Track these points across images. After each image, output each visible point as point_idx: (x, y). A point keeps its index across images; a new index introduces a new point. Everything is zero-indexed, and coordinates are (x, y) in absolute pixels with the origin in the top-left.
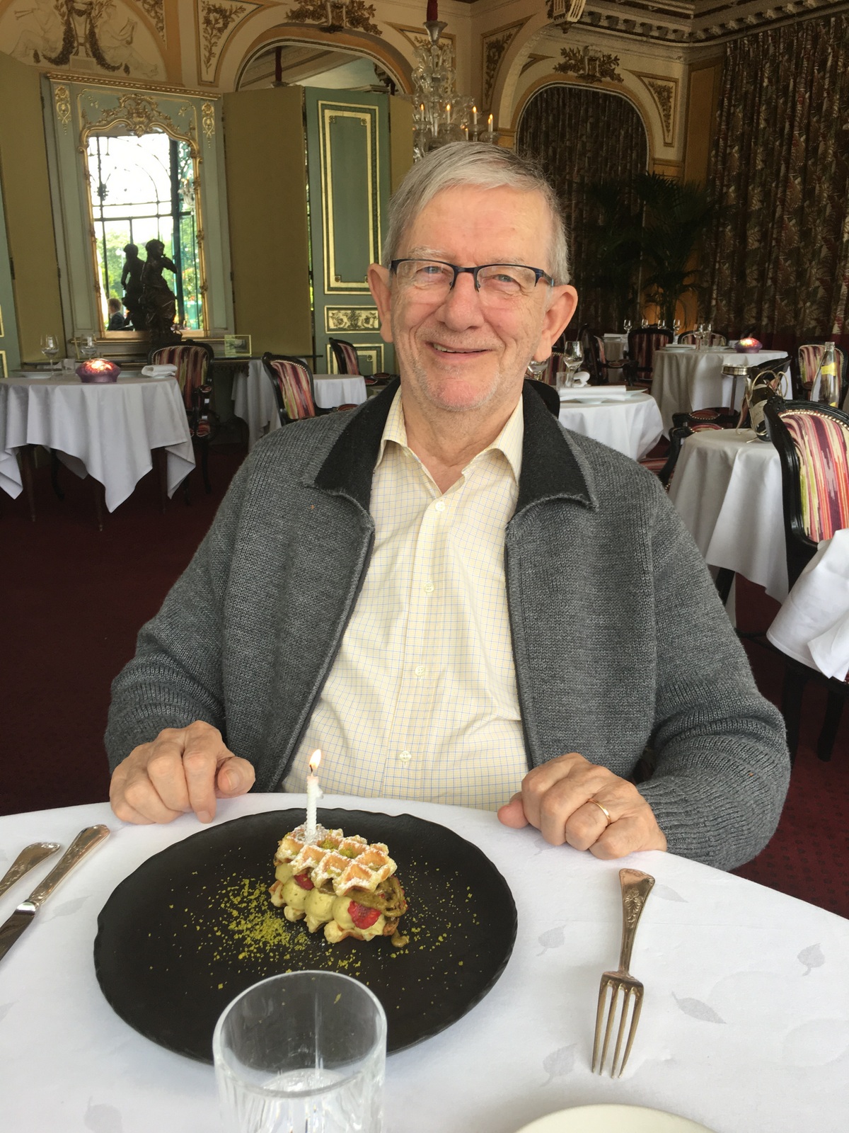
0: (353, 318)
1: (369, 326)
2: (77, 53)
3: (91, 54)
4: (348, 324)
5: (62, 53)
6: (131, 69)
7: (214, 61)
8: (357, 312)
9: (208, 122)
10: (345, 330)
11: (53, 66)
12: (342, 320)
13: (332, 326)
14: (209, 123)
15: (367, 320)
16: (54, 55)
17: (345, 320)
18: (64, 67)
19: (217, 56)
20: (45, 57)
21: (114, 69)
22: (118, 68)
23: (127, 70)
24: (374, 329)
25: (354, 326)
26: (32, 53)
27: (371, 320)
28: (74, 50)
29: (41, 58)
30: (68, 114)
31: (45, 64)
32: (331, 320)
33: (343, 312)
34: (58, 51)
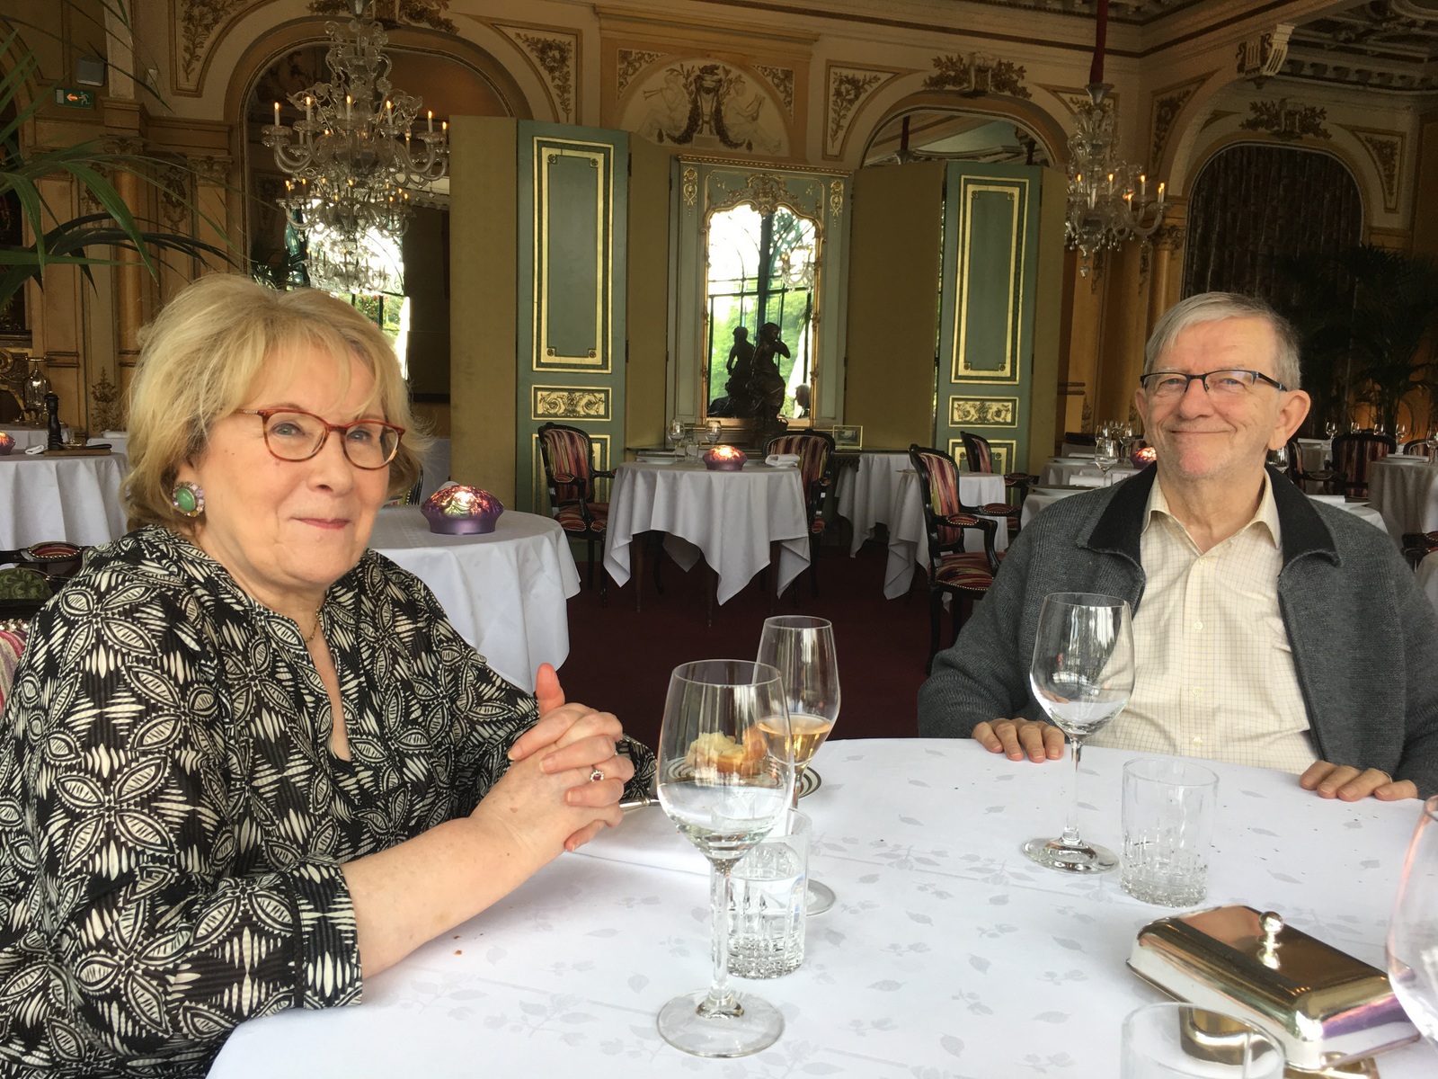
0: (982, 410)
1: (1001, 420)
2: (701, 132)
3: (715, 131)
4: (976, 417)
5: (686, 131)
6: (754, 145)
7: (841, 134)
8: (987, 403)
9: (836, 200)
10: (972, 423)
11: (676, 145)
12: (969, 412)
13: (956, 419)
14: (837, 203)
15: (998, 413)
16: (677, 134)
17: (973, 411)
18: (687, 146)
19: (845, 129)
20: (668, 136)
21: (736, 145)
22: (741, 145)
23: (750, 146)
24: (1006, 423)
25: (983, 420)
26: (657, 131)
27: (1003, 414)
28: (698, 129)
29: (665, 137)
30: (694, 195)
31: (667, 142)
32: (956, 412)
33: (971, 403)
34: (683, 130)
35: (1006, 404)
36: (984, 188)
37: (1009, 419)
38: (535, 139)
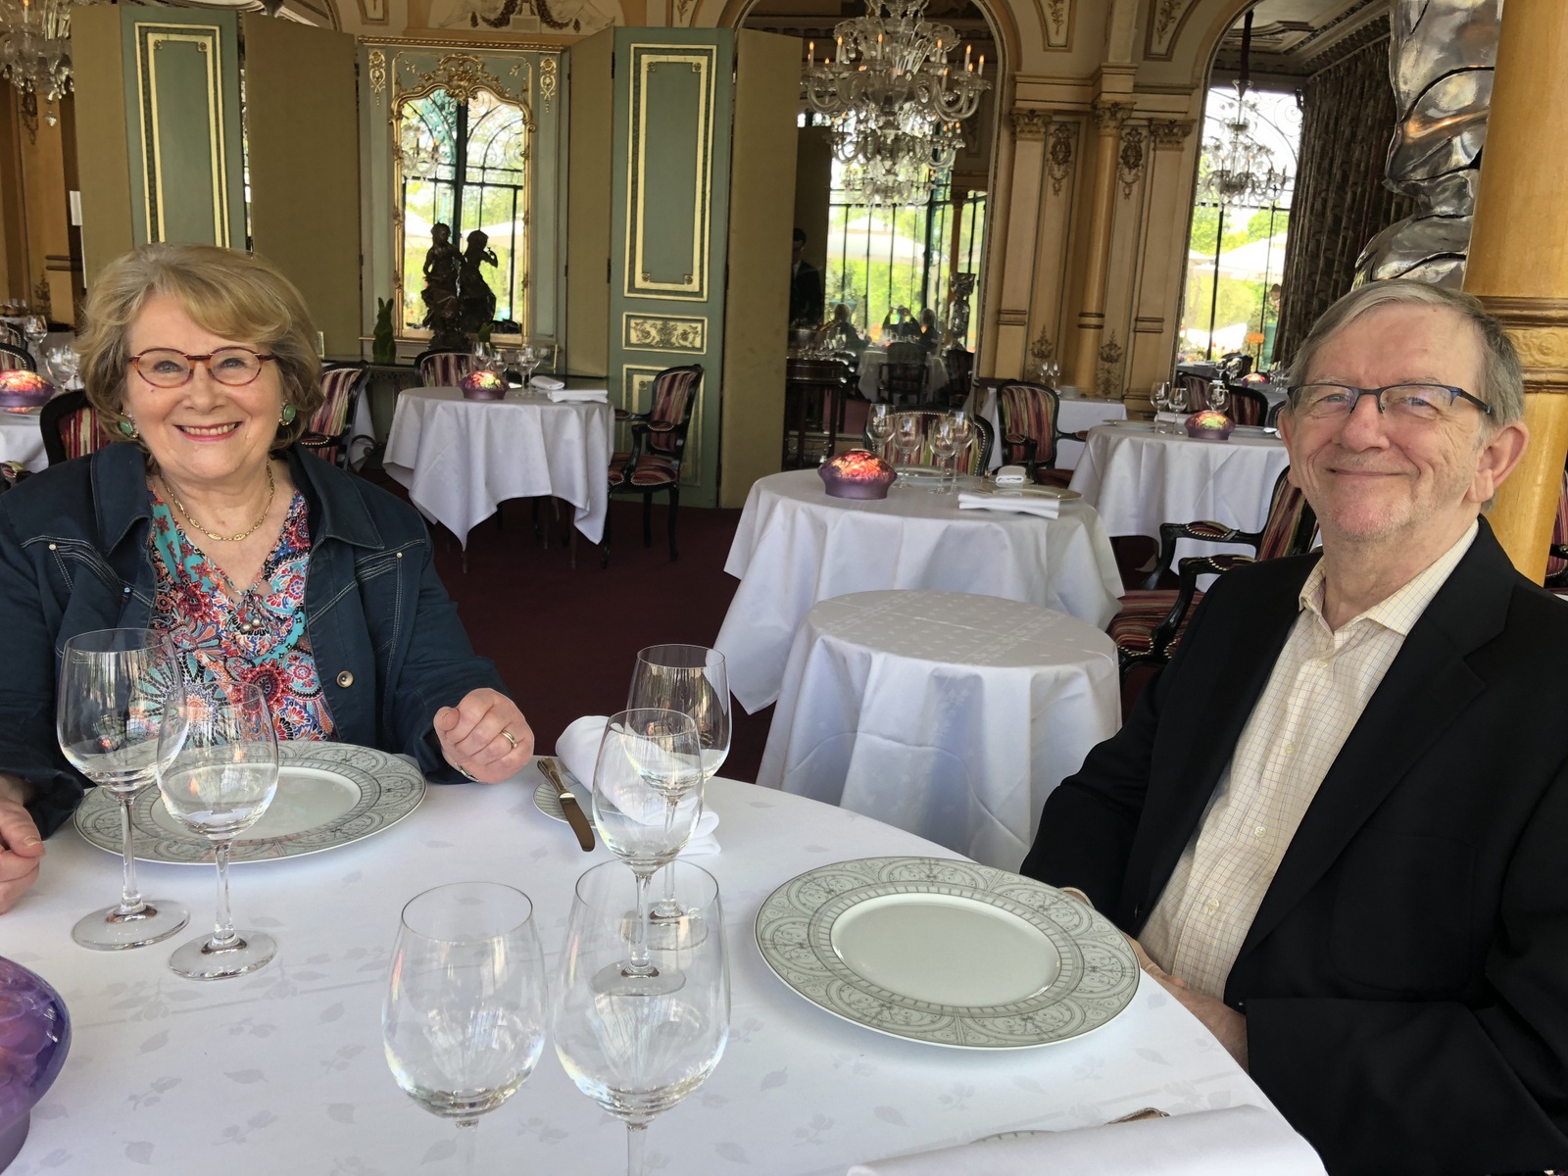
0: (665, 331)
1: (687, 344)
2: (520, 12)
3: (536, 11)
4: (657, 339)
5: (502, 14)
6: (582, 24)
8: (672, 323)
9: (548, 81)
10: (652, 347)
11: (494, 29)
12: (648, 333)
13: (634, 339)
15: (685, 335)
16: (492, 17)
17: (653, 332)
18: (504, 29)
20: (485, 20)
21: (561, 26)
22: (567, 25)
23: (577, 26)
24: (694, 348)
25: (666, 343)
26: (470, 15)
27: (691, 337)
28: (517, 9)
29: (479, 20)
30: (382, 81)
31: (482, 26)
32: (632, 332)
33: (650, 322)
34: (499, 11)
35: (694, 325)
36: (663, 58)
37: (698, 344)
38: (137, 25)
